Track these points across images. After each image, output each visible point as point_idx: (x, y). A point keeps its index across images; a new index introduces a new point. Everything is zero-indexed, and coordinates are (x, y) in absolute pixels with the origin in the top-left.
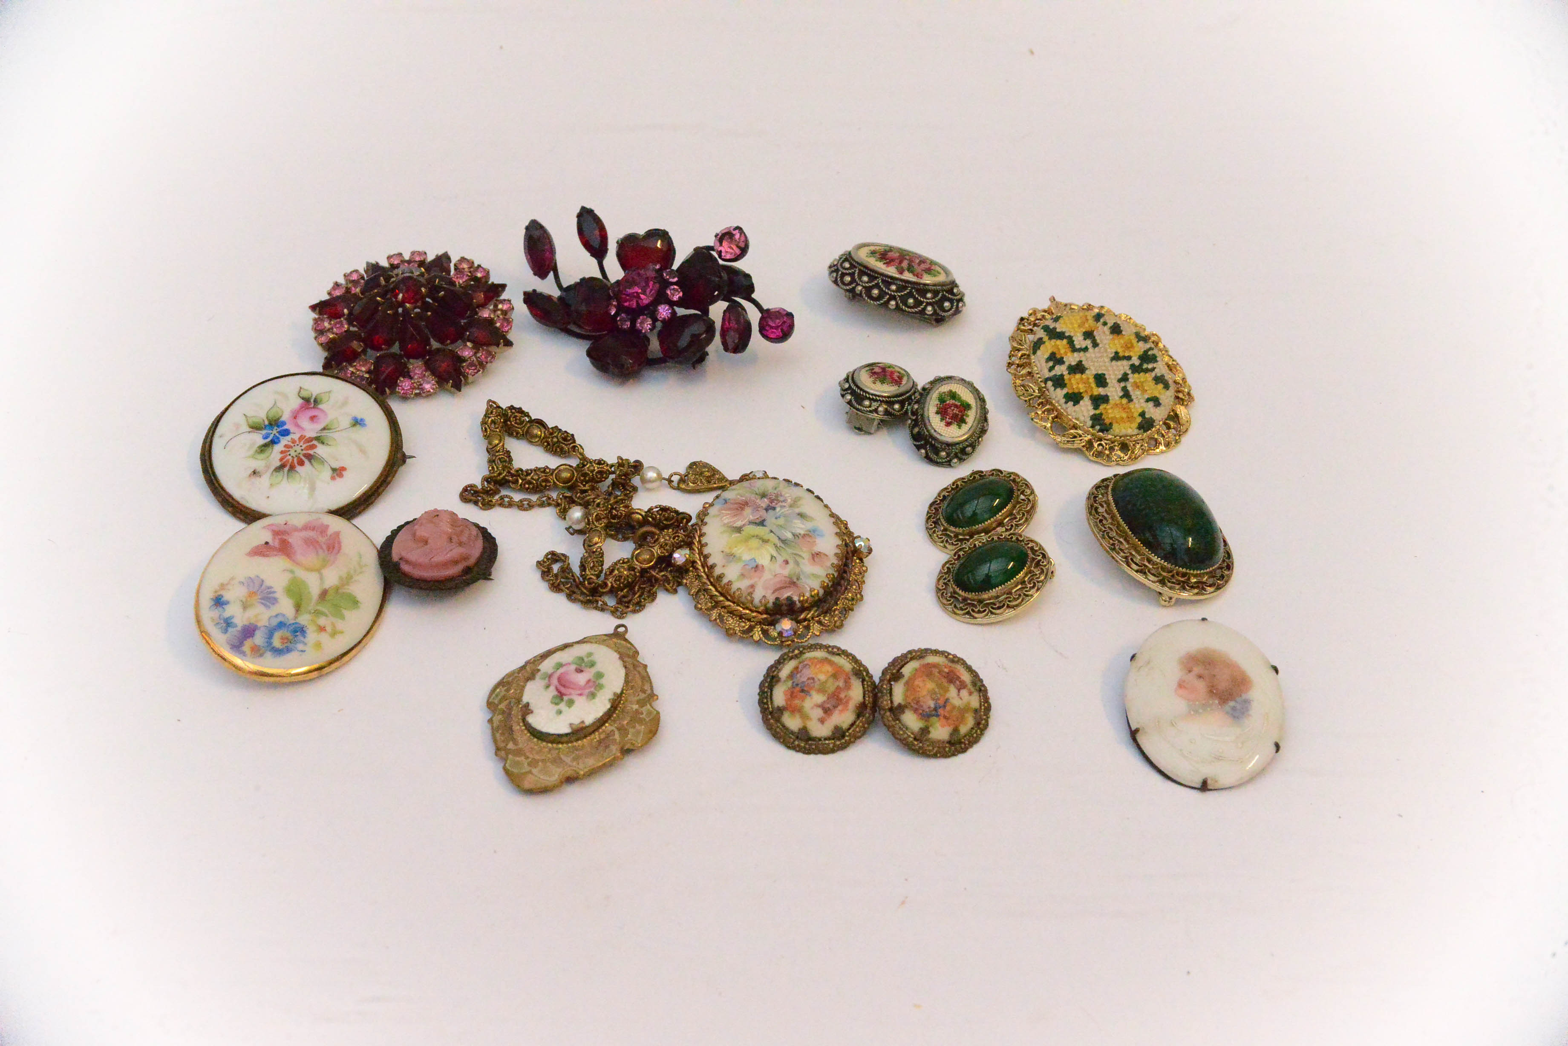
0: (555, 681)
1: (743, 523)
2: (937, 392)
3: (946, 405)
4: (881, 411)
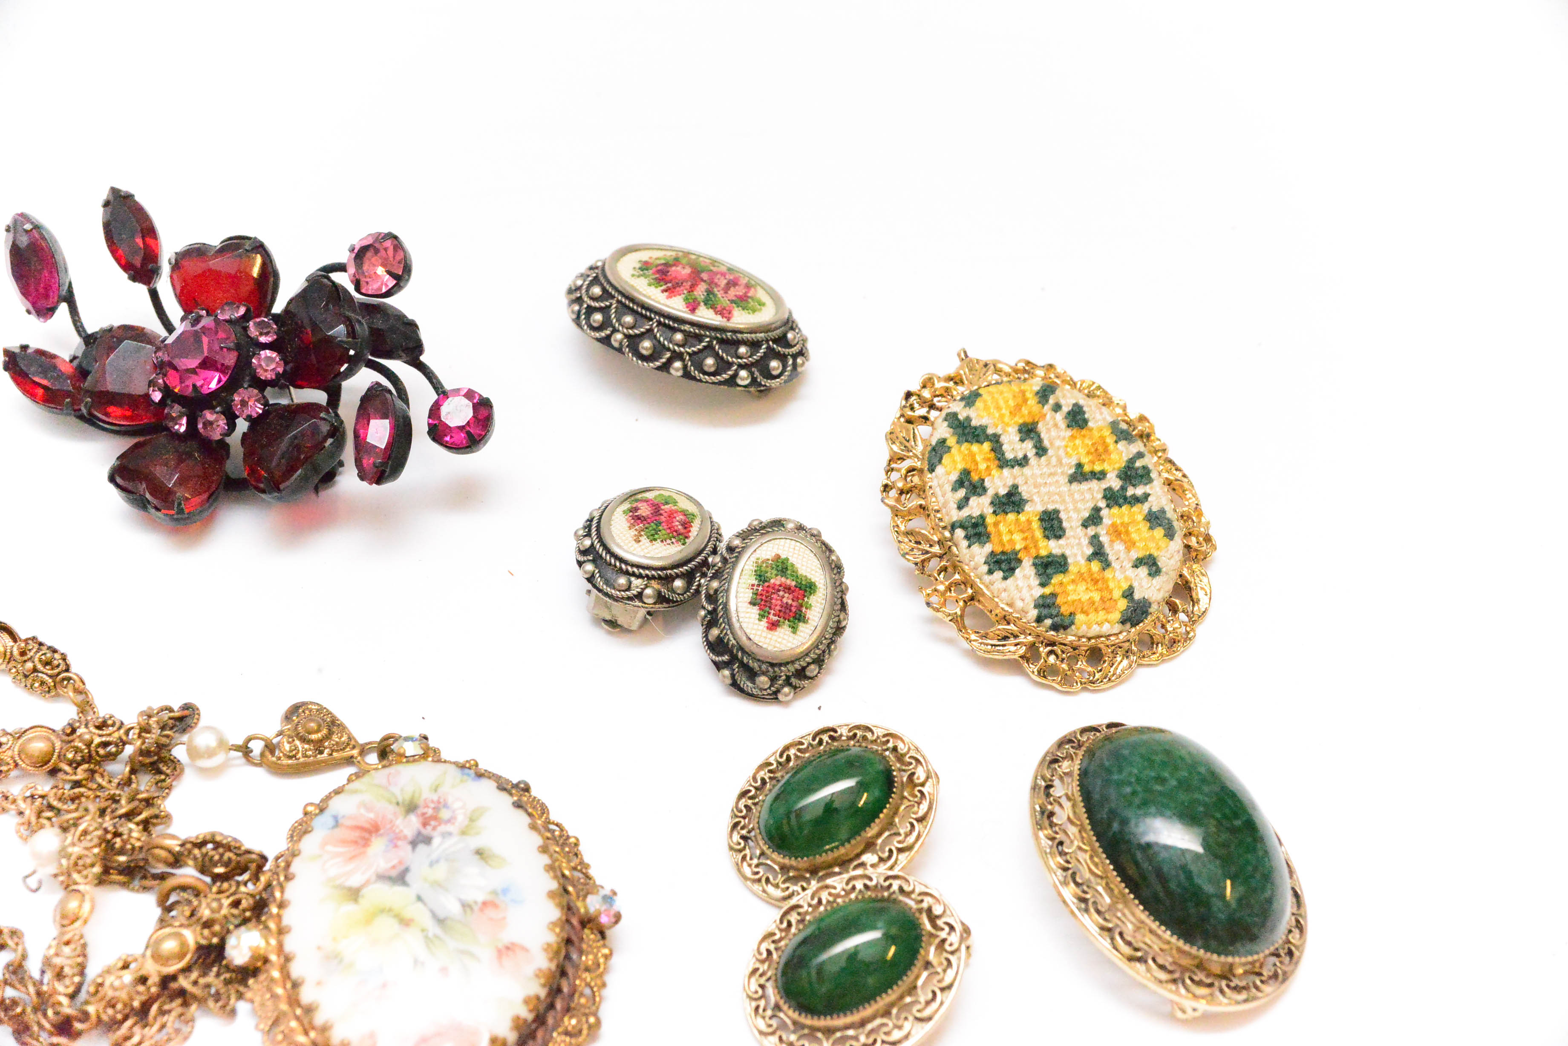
1: (366, 877)
2: (754, 557)
3: (768, 586)
4: (649, 597)
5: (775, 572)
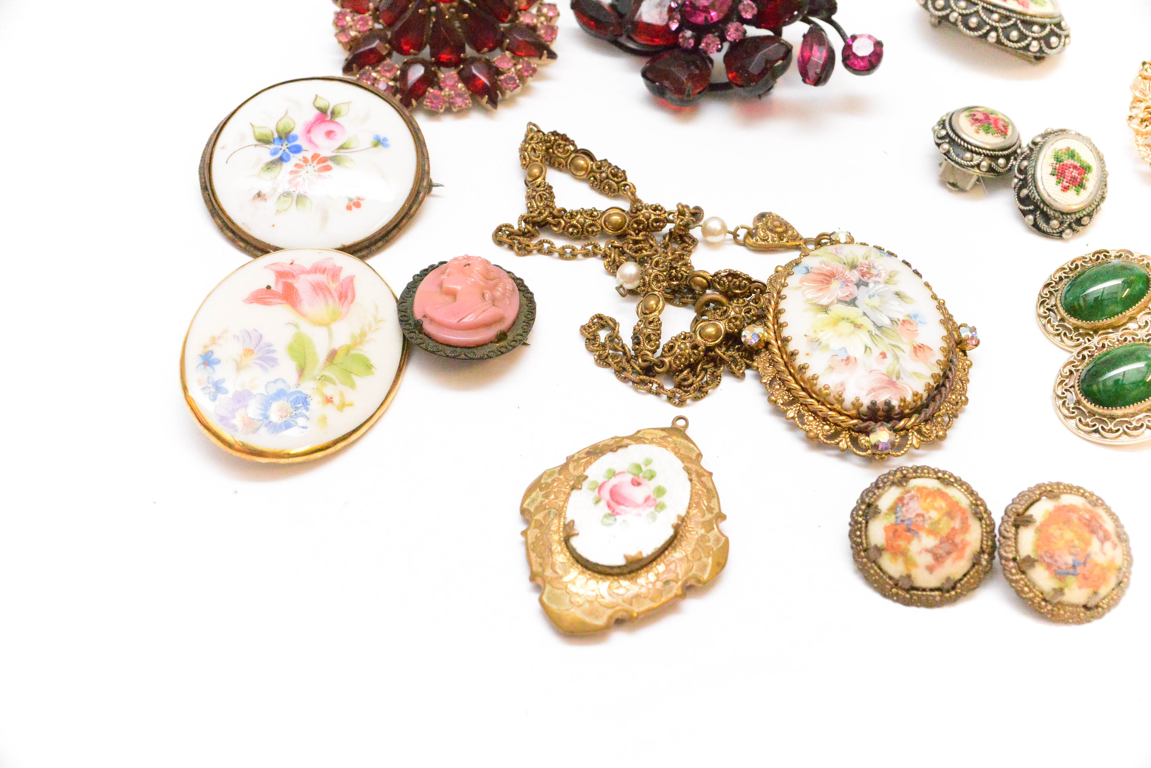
0: (606, 494)
1: (830, 300)
2: (1052, 148)
3: (1063, 165)
4: (984, 167)
5: (1067, 156)
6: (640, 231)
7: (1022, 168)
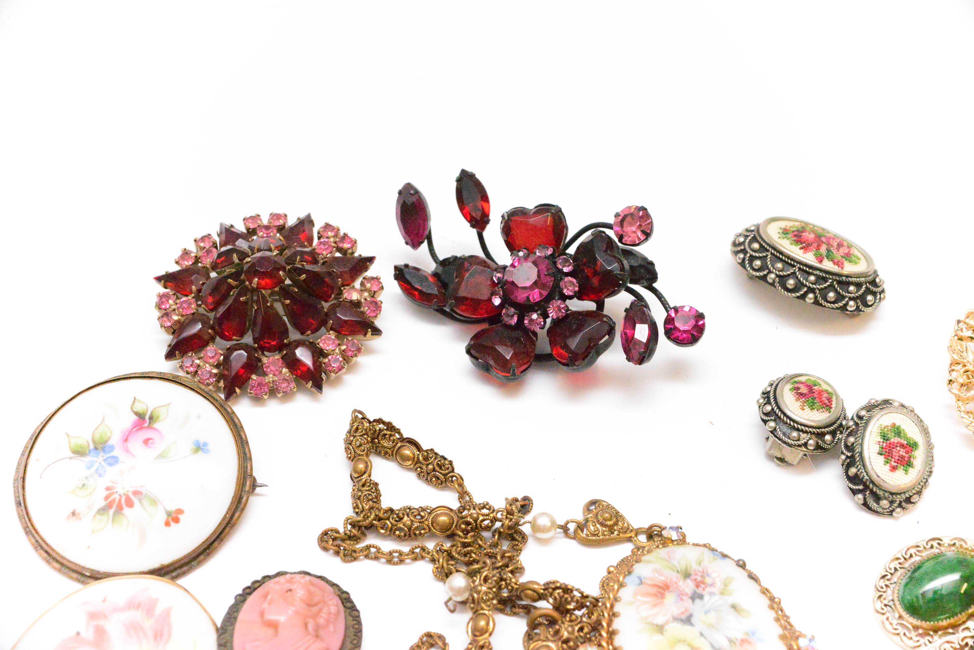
1: (666, 618)
2: (877, 424)
3: (890, 443)
4: (811, 445)
5: (893, 434)
6: (468, 532)
7: (849, 444)
